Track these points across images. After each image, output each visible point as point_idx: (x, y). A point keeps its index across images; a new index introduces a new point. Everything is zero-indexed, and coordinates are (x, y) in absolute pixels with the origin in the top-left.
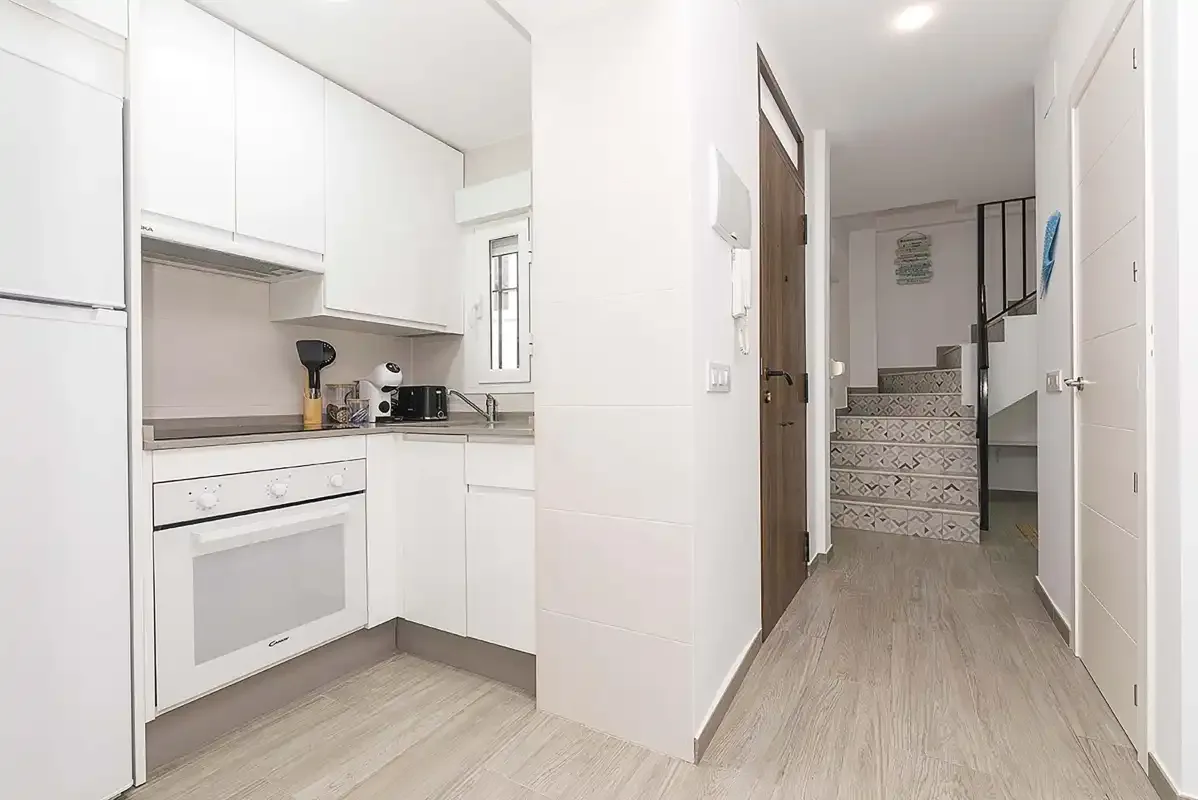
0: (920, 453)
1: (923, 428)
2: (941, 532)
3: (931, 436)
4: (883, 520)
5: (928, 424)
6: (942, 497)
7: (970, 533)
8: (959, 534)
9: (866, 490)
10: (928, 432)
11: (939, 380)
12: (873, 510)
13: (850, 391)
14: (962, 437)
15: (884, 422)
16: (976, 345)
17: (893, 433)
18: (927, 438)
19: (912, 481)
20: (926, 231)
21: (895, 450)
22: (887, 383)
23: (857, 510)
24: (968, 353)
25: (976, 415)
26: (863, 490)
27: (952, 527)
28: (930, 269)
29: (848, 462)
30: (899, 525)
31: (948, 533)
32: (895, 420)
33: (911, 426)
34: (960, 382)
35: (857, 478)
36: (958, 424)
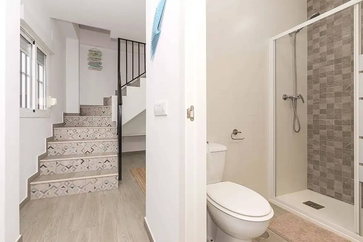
0: (94, 145)
1: (96, 132)
2: (102, 187)
3: (100, 136)
4: (72, 188)
5: (99, 130)
6: (103, 166)
7: (115, 184)
8: (110, 186)
9: (65, 170)
10: (98, 134)
11: (104, 110)
12: (67, 183)
13: (65, 114)
14: (112, 135)
15: (79, 130)
16: (117, 96)
17: (84, 135)
18: (98, 137)
19: (89, 161)
20: (100, 49)
21: (83, 144)
22: (84, 111)
23: (57, 185)
24: (114, 100)
25: (117, 125)
26: (64, 170)
27: (106, 184)
28: (102, 65)
29: (58, 153)
30: (81, 188)
31: (105, 187)
32: (85, 129)
33: (91, 131)
34: (111, 111)
35: (61, 164)
36: (110, 130)
